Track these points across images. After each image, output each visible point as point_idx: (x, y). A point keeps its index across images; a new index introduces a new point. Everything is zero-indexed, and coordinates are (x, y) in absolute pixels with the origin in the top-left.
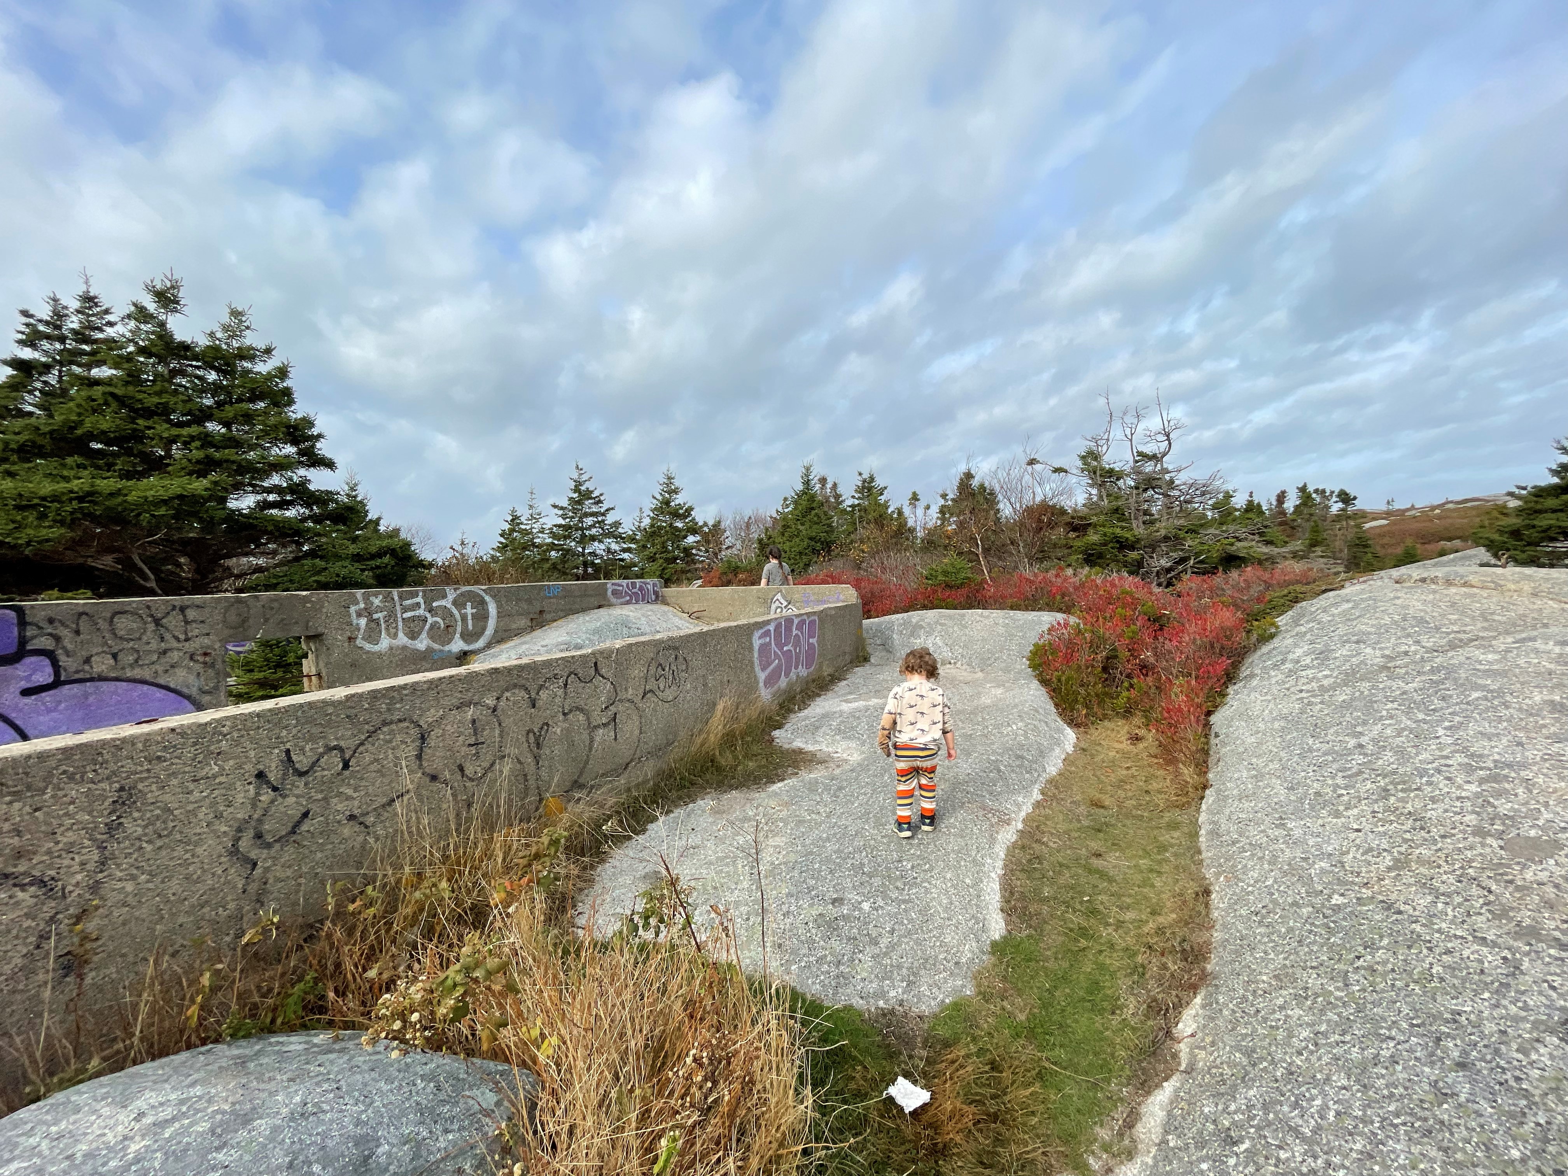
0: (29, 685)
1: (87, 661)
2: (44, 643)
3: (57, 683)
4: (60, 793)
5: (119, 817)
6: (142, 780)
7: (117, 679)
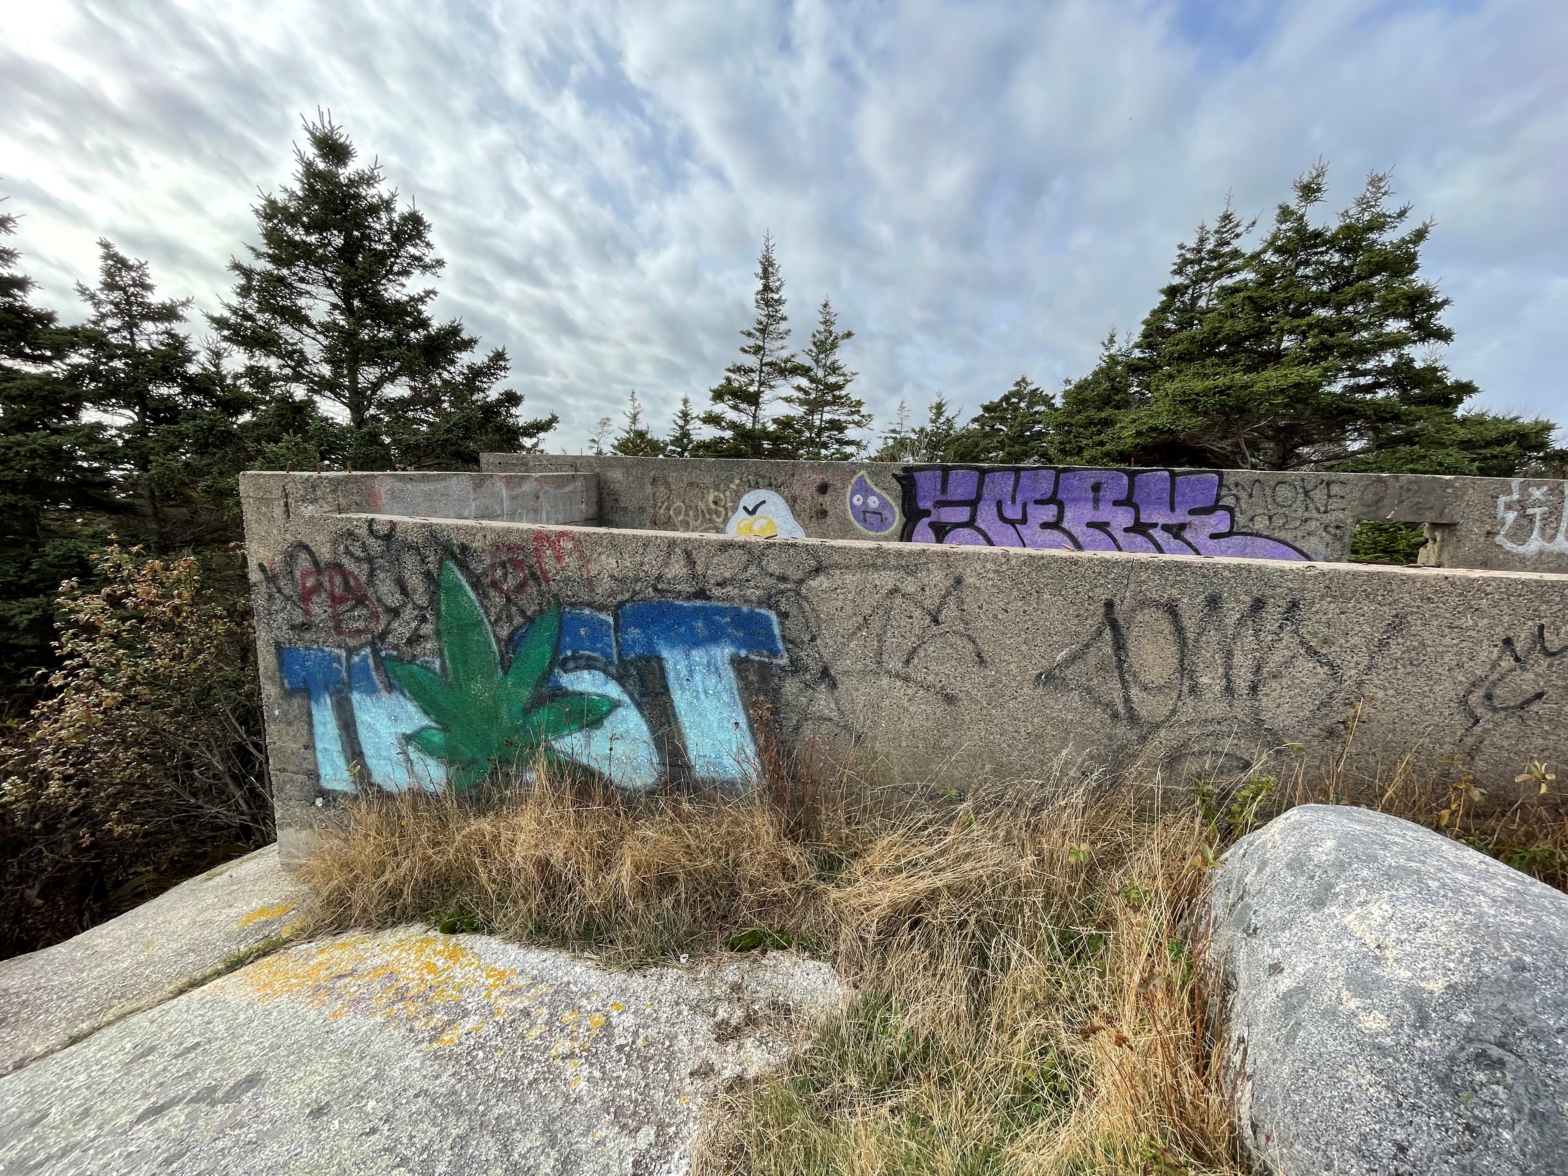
0: (1215, 532)
1: (1252, 519)
2: (1229, 501)
3: (1230, 534)
4: (1359, 606)
5: (1389, 638)
6: (1412, 613)
7: (1267, 537)
